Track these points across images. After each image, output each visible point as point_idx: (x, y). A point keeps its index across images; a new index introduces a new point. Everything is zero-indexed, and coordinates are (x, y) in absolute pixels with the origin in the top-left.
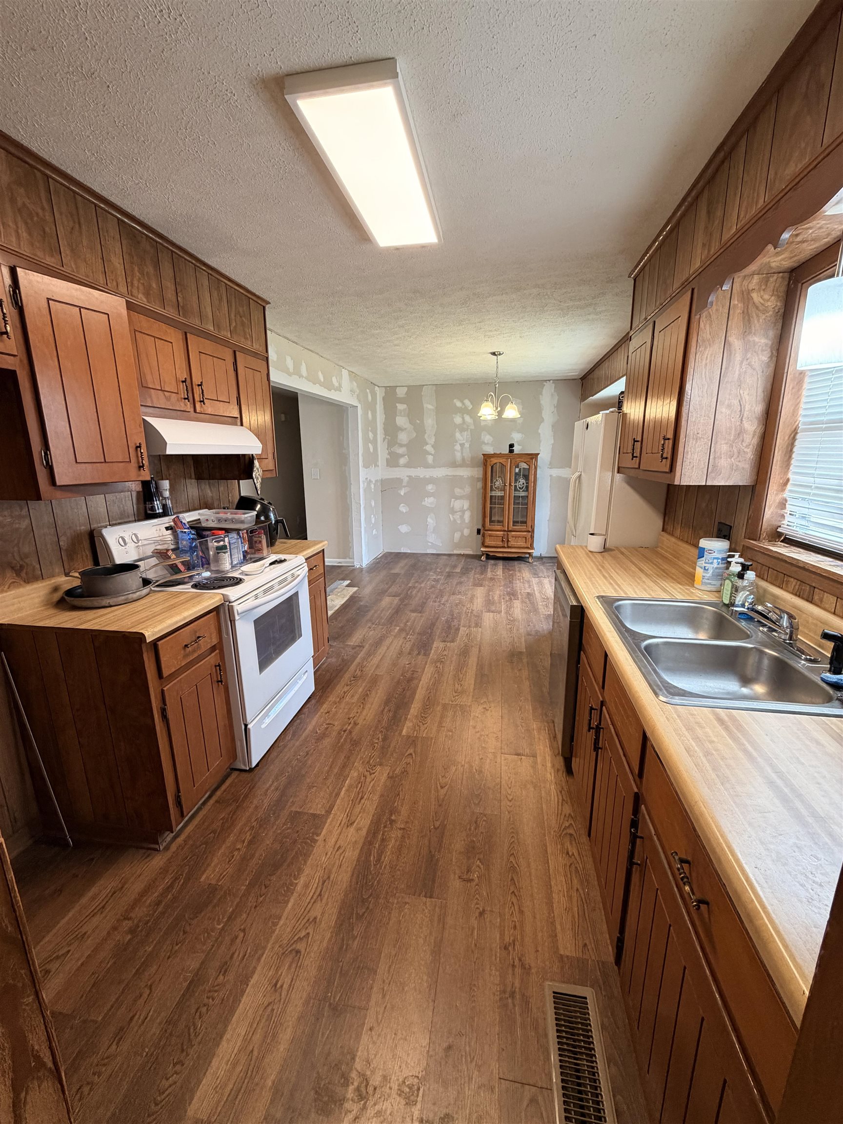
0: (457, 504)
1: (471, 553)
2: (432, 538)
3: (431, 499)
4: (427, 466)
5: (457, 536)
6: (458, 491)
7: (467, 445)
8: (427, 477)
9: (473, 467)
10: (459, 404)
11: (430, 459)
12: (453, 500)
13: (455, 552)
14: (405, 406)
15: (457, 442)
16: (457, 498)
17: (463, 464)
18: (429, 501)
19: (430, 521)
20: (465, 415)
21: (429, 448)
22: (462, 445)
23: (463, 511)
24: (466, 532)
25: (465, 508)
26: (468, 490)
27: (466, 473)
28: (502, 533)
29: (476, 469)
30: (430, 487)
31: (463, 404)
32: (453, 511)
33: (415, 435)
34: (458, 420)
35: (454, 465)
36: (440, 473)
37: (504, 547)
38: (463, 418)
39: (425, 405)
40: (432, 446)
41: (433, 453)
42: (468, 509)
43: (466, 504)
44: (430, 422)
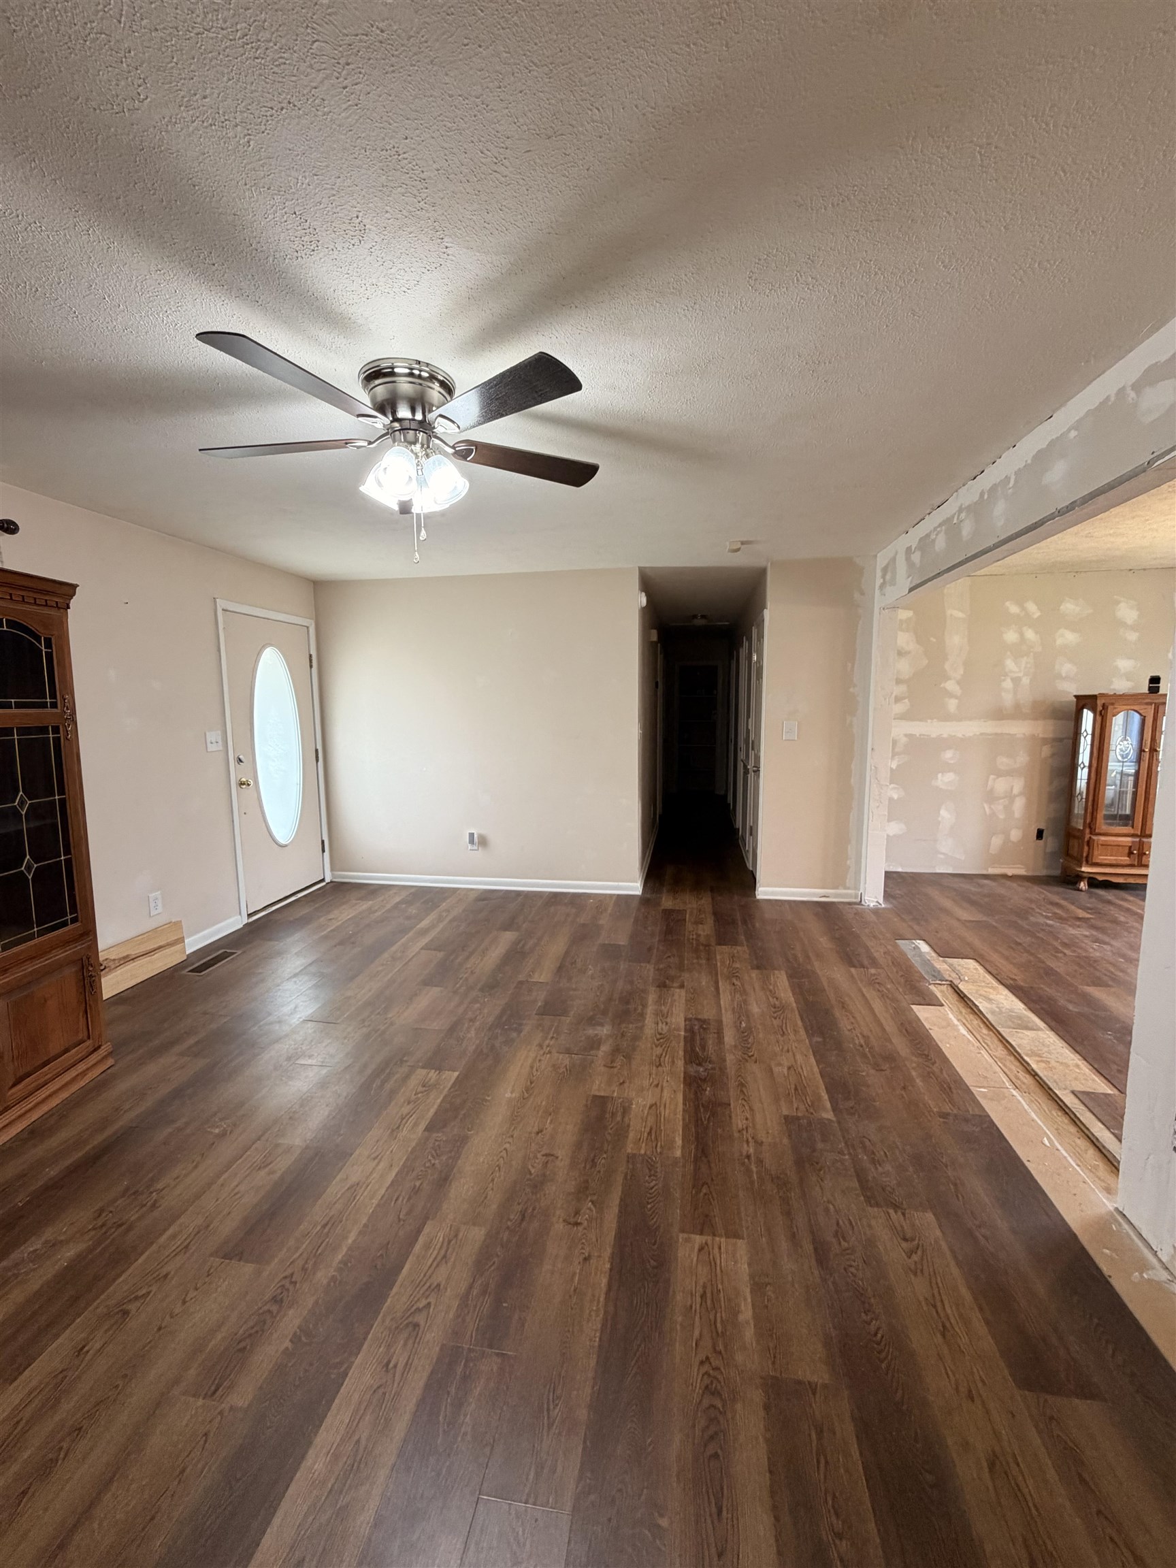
0: (1001, 785)
1: (1021, 871)
2: (946, 846)
3: (950, 777)
4: (947, 717)
5: (997, 841)
6: (1003, 762)
7: (1026, 681)
8: (945, 736)
9: (1036, 719)
10: (1014, 609)
11: (952, 705)
12: (992, 777)
13: (991, 871)
14: (909, 614)
15: (1006, 675)
16: (999, 774)
17: (1016, 713)
18: (945, 780)
19: (945, 814)
20: (1025, 629)
21: (950, 686)
22: (1016, 681)
23: (1012, 798)
24: (1015, 835)
25: (1016, 791)
26: (1022, 759)
27: (1021, 729)
28: (1129, 839)
29: (1041, 723)
30: (948, 755)
31: (1023, 608)
32: (990, 797)
33: (926, 662)
34: (1011, 636)
35: (999, 714)
36: (972, 728)
37: (1132, 866)
38: (1022, 635)
39: (949, 612)
40: (958, 683)
41: (959, 694)
42: (1021, 794)
43: (1018, 785)
44: (956, 641)
